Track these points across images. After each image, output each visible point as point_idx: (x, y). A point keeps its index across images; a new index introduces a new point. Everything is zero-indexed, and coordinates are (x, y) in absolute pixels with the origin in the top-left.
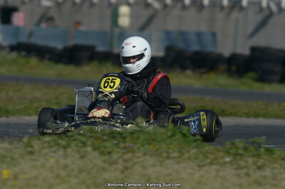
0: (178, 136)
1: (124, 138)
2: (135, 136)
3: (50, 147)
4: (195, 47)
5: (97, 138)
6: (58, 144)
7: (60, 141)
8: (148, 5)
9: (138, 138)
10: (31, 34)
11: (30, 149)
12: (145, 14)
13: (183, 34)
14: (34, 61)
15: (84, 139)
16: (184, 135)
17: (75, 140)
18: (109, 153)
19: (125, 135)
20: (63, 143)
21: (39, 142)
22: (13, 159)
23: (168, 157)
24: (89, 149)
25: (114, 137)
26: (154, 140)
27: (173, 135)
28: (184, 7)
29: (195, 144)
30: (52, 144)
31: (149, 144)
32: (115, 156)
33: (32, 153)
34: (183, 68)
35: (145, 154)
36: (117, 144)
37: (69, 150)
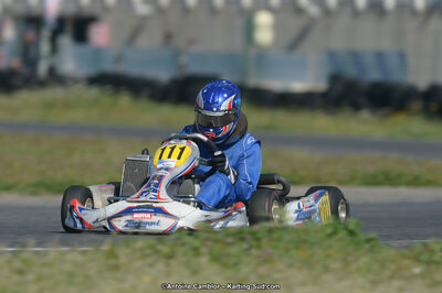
0: (342, 234)
1: (258, 240)
2: (275, 236)
3: (145, 256)
4: (374, 75)
5: (216, 241)
6: (157, 252)
7: (160, 247)
8: (299, 11)
9: (279, 240)
10: (119, 58)
11: (112, 261)
12: (295, 25)
13: (355, 56)
14: (125, 100)
15: (196, 243)
16: (352, 233)
17: (183, 244)
18: (236, 265)
19: (260, 235)
20: (165, 249)
21: (127, 251)
22: (87, 277)
23: (326, 269)
24: (204, 260)
25: (243, 239)
26: (304, 242)
27: (334, 233)
28: (356, 13)
29: (367, 246)
30: (148, 252)
31: (297, 248)
32: (244, 270)
33: (116, 268)
34: (356, 107)
35: (291, 265)
36: (248, 249)
37: (173, 262)
